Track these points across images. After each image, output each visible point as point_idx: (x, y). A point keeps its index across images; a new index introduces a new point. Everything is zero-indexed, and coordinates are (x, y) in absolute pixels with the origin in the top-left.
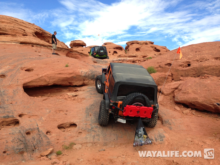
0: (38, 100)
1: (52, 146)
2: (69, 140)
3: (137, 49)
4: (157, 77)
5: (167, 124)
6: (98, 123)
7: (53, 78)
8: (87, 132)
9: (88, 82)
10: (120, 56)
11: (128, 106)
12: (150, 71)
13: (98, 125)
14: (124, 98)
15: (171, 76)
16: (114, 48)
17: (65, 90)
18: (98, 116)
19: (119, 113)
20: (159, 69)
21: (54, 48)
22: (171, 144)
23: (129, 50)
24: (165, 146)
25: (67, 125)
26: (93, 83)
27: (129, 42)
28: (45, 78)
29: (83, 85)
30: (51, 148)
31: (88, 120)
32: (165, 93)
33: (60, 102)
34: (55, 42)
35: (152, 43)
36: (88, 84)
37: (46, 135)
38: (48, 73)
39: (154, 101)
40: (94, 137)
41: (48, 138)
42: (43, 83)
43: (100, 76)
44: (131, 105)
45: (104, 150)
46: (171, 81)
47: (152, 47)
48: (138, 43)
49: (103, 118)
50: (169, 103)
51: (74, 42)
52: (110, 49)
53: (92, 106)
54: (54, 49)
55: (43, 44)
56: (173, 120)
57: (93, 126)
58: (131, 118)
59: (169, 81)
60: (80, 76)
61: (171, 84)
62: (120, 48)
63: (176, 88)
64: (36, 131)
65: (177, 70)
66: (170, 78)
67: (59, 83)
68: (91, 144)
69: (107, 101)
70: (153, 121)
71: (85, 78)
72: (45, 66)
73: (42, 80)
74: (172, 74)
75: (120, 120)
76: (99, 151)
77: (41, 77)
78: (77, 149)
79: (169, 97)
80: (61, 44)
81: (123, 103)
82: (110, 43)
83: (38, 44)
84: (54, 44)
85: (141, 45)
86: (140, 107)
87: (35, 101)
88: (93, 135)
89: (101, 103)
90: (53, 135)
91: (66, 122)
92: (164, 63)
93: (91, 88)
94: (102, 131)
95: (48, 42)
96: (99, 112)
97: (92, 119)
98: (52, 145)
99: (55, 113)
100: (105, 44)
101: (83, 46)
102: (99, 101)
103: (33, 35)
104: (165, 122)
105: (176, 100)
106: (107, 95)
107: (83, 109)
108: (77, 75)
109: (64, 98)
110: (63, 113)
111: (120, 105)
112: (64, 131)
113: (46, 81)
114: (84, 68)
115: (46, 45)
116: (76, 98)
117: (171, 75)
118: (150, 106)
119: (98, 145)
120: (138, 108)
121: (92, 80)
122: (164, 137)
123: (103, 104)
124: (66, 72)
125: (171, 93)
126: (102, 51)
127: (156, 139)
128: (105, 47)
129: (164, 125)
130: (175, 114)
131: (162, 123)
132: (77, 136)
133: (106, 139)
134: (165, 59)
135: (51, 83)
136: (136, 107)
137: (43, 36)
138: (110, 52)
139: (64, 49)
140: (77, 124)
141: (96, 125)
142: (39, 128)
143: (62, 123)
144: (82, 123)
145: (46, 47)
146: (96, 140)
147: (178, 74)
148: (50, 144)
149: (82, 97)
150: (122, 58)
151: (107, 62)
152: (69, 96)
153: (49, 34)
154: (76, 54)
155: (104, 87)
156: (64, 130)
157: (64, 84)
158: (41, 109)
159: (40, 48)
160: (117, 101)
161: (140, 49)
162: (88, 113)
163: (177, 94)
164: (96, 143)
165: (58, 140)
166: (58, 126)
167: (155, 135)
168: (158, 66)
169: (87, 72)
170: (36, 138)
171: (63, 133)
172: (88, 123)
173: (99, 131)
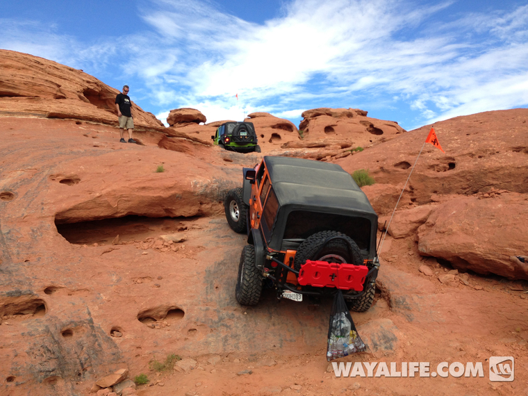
0: (90, 252)
1: (124, 362)
2: (165, 349)
3: (329, 129)
4: (377, 195)
5: (402, 307)
6: (236, 307)
7: (126, 199)
8: (209, 329)
9: (211, 209)
10: (286, 145)
11: (309, 262)
12: (360, 179)
13: (234, 312)
14: (301, 242)
15: (410, 192)
16: (273, 127)
17: (154, 228)
19: (288, 279)
20: (381, 175)
22: (412, 355)
23: (308, 130)
25: (161, 311)
27: (308, 112)
28: (109, 199)
29: (200, 215)
30: (123, 368)
31: (211, 300)
32: (396, 232)
33: (143, 257)
35: (364, 114)
36: (211, 212)
37: (109, 338)
38: (115, 187)
39: (368, 250)
40: (226, 340)
41: (114, 343)
42: (102, 212)
44: (318, 259)
45: (250, 373)
46: (410, 204)
47: (364, 123)
48: (330, 114)
50: (404, 256)
51: (177, 113)
52: (263, 127)
53: (221, 267)
55: (103, 117)
56: (415, 298)
57: (224, 313)
58: (316, 289)
59: (405, 204)
60: (192, 193)
61: (410, 211)
62: (287, 126)
63: (422, 222)
64: (87, 328)
65: (423, 179)
66: (408, 197)
67: (143, 211)
68: (218, 358)
69: (259, 250)
71: (204, 197)
72: (108, 170)
73: (100, 205)
74: (411, 187)
75: (288, 294)
76: (238, 375)
77: (98, 197)
78: (185, 369)
79: (405, 244)
80: (147, 117)
81: (297, 254)
82: (263, 115)
83: (91, 119)
85: (338, 119)
86: (338, 264)
87: (83, 256)
88: (222, 335)
90: (127, 336)
91: (157, 304)
92: (391, 162)
93: (218, 223)
94: (245, 325)
97: (221, 296)
98: (123, 360)
99: (133, 283)
100: (252, 117)
101: (198, 121)
102: (237, 252)
103: (80, 97)
104: (396, 303)
105: (422, 249)
106: (259, 235)
107: (199, 274)
108: (185, 192)
109: (154, 246)
110: (152, 284)
111: (291, 259)
112: (153, 327)
113: (109, 206)
114: (200, 175)
115: (110, 120)
116: (183, 246)
117: (409, 189)
118: (362, 264)
119: (236, 361)
120: (332, 266)
121: (220, 202)
122: (395, 339)
124: (157, 184)
125: (410, 233)
126: (242, 134)
127: (375, 345)
128: (251, 124)
129: (393, 309)
130: (421, 283)
131: (390, 306)
132: (186, 339)
133: (255, 346)
134: (394, 151)
135: (122, 211)
136: (330, 265)
137: (104, 98)
138: (262, 136)
139: (153, 130)
140: (184, 309)
141: (230, 312)
142: (94, 319)
143: (148, 307)
144: (196, 308)
145: (111, 125)
146: (230, 349)
147: (426, 187)
148: (119, 359)
149: (196, 244)
150: (293, 151)
151: (255, 159)
152: (164, 241)
154: (181, 141)
156: (154, 323)
157: (154, 212)
158: (99, 273)
159: (97, 127)
160: (284, 250)
161: (334, 128)
162: (212, 281)
163: (423, 235)
164: (232, 356)
165: (138, 348)
166: (139, 315)
167: (373, 335)
168: (377, 168)
169: (209, 184)
170: (87, 345)
171: (151, 331)
172: (210, 308)
173: (237, 327)
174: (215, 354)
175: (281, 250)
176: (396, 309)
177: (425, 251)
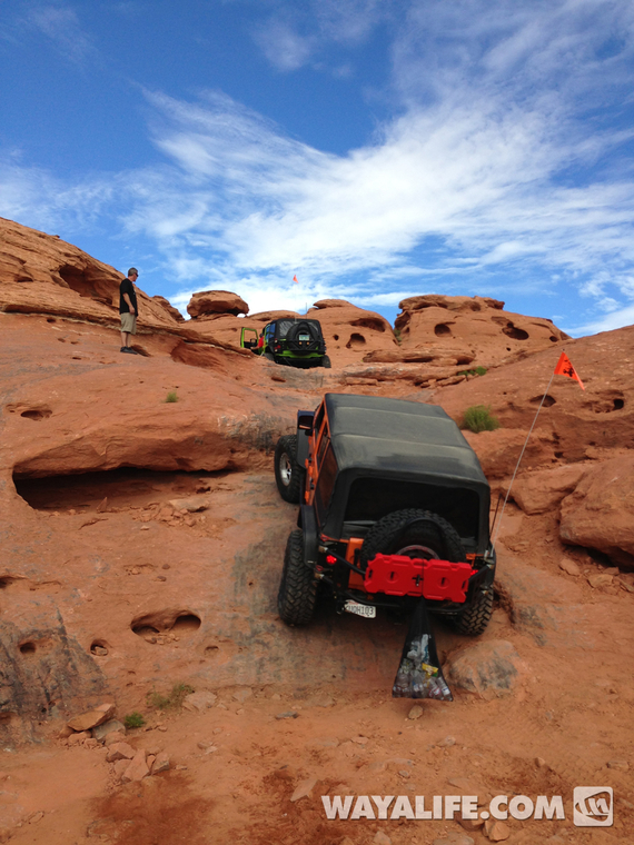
0: (65, 522)
1: (109, 694)
2: (170, 675)
3: (442, 329)
4: (502, 446)
5: (530, 622)
6: (277, 615)
7: (120, 443)
8: (237, 647)
9: (248, 460)
10: (371, 357)
11: (380, 556)
12: (476, 421)
13: (275, 623)
14: (370, 526)
15: (554, 442)
16: (354, 324)
17: (161, 487)
18: (278, 588)
19: (351, 581)
20: (510, 414)
21: (128, 329)
22: (538, 698)
23: (408, 329)
24: (514, 708)
25: (166, 618)
26: (267, 463)
27: (410, 301)
28: (93, 443)
29: (231, 468)
30: (107, 702)
31: (242, 603)
32: (529, 504)
33: (142, 533)
34: (132, 309)
35: (499, 306)
36: (248, 464)
37: (88, 657)
38: (103, 424)
39: (476, 539)
40: (261, 665)
41: (95, 665)
42: (83, 463)
43: (291, 437)
44: (394, 553)
45: (295, 716)
46: (554, 461)
47: (498, 320)
48: (444, 305)
49: (293, 597)
50: (539, 544)
51: (203, 297)
52: (337, 324)
53: (259, 552)
54: (127, 333)
55: (89, 311)
56: (550, 609)
57: (260, 624)
58: (394, 598)
59: (545, 461)
60: (219, 436)
61: (552, 472)
62: (376, 323)
63: (569, 490)
64: (56, 641)
65: (574, 423)
66: (550, 450)
67: (144, 461)
68: (249, 692)
69: (309, 537)
70: (476, 612)
71: (238, 442)
72: (93, 398)
73: (80, 452)
74: (555, 435)
75: (352, 606)
76: (277, 719)
77: (78, 440)
78: (199, 707)
79: (541, 523)
80: (156, 309)
81: (364, 545)
82: (339, 305)
83: (71, 315)
84: (126, 315)
85: (457, 314)
86: (425, 561)
87: (54, 530)
88: (257, 658)
89: (289, 541)
90: (115, 654)
91: (160, 607)
92: (526, 396)
93: (258, 483)
94: (291, 643)
95: (108, 302)
96: (281, 575)
97: (257, 597)
98: (108, 690)
99: (126, 573)
100: (320, 306)
101: (235, 312)
102: (284, 531)
103: (54, 279)
104: (522, 616)
105: (565, 534)
106: (312, 514)
107: (225, 562)
108: (208, 434)
109: (159, 517)
110: (154, 575)
111: (357, 552)
112: (154, 642)
113: (94, 454)
114: (233, 407)
115: (99, 315)
116: (203, 518)
117: (551, 438)
118: (463, 560)
119: (276, 697)
120: (416, 564)
121: (261, 450)
122: (513, 672)
123: (295, 547)
124: (167, 420)
125: (552, 507)
126: (302, 338)
127: (484, 681)
128: (317, 323)
129: (516, 626)
130: (561, 586)
131: (512, 620)
132: (202, 662)
133: (305, 675)
134: (538, 375)
135: (113, 461)
136: (412, 561)
137: (90, 279)
138: (336, 338)
139: (164, 332)
140: (201, 616)
141: (269, 623)
142: (67, 628)
143: (147, 611)
144: (218, 614)
145: (101, 323)
146: (266, 679)
147: (579, 435)
148: (101, 688)
149: (222, 515)
150: (380, 367)
151: (320, 379)
152: (175, 510)
153: (113, 272)
154: (207, 349)
155: (301, 481)
156: (156, 636)
157: (161, 463)
158: (76, 558)
159: (78, 327)
160: (345, 537)
161: (450, 326)
162: (243, 574)
163: (568, 512)
164: (269, 689)
165: (130, 672)
166: (133, 622)
167: (481, 666)
168: (503, 404)
169: (245, 422)
170: (55, 666)
171: (151, 648)
172: (240, 615)
173: (278, 646)
174: (245, 686)
175: (340, 537)
176: (521, 626)
177: (569, 538)
